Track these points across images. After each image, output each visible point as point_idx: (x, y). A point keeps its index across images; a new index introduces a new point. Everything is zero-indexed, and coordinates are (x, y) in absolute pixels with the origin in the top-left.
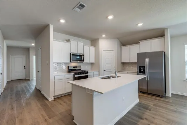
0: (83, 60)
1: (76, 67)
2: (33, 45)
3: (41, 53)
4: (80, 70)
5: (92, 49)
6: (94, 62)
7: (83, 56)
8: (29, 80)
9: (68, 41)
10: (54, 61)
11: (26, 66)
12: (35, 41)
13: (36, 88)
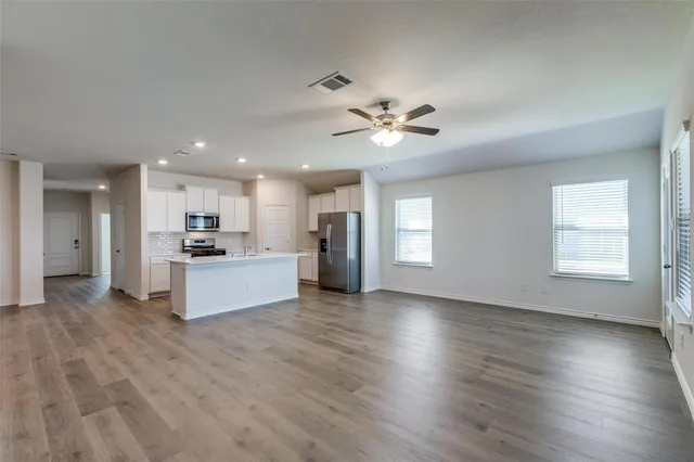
0: (218, 226)
1: (203, 242)
2: (102, 187)
3: (124, 213)
4: (213, 247)
5: (244, 201)
6: (246, 229)
7: (218, 218)
8: (89, 276)
9: (181, 188)
10: (150, 229)
11: (80, 241)
12: (108, 182)
13: (112, 288)
